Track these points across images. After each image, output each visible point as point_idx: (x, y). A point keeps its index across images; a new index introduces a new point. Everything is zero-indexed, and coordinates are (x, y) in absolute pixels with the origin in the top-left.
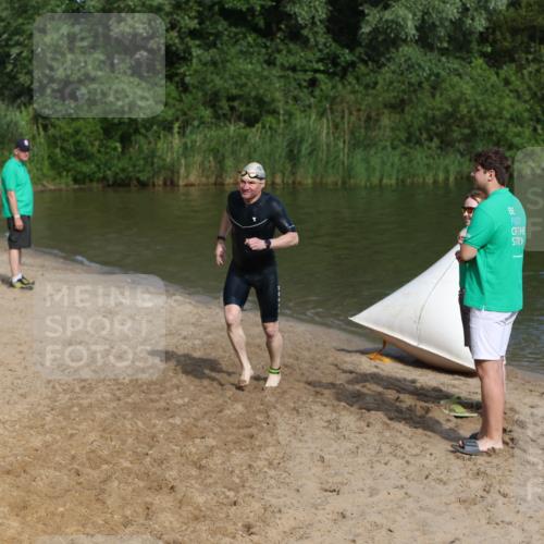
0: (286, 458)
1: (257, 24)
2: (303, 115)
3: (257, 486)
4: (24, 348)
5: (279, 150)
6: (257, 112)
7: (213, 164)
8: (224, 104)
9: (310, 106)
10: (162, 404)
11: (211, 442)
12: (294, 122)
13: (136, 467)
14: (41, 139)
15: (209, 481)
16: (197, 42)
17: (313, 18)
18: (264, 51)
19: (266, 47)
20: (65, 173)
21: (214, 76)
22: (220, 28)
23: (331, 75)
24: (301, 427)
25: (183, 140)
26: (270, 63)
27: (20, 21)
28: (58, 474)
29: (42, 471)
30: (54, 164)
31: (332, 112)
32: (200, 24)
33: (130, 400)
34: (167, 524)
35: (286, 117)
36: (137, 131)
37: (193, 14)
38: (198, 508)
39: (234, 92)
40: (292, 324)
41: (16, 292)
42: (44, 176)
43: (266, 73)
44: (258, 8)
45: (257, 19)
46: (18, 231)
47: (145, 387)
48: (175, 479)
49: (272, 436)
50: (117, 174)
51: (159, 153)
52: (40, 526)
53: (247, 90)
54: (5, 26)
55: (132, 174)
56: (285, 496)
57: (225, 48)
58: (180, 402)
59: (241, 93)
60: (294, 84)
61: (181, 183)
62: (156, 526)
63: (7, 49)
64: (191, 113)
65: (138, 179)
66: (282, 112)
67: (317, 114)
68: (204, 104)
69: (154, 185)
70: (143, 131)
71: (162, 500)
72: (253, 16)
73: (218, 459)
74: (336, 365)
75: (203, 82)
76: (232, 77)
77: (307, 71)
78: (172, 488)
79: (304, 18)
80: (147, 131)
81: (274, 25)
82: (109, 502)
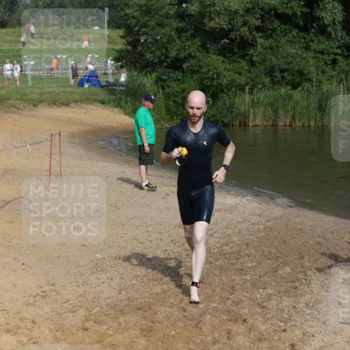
0: (317, 302)
1: (298, 23)
2: (328, 83)
3: (299, 319)
4: (150, 229)
5: (313, 105)
6: (299, 80)
7: (270, 113)
8: (278, 74)
9: (332, 77)
10: (239, 266)
11: (270, 291)
12: (322, 87)
13: (222, 307)
14: (161, 95)
15: (268, 316)
16: (261, 34)
17: (334, 20)
18: (303, 40)
19: (304, 38)
20: (175, 117)
21: (271, 56)
22: (275, 25)
23: (346, 57)
24: (327, 282)
25: (252, 97)
26: (307, 48)
27: (146, 19)
28: (171, 310)
29: (161, 308)
30: (168, 111)
31: (346, 81)
32: (262, 22)
33: (218, 264)
34: (241, 343)
35: (317, 84)
36: (222, 91)
37: (258, 16)
38: (261, 333)
39: (285, 67)
40: (321, 216)
41: (145, 193)
42: (162, 119)
43: (304, 55)
44: (299, 13)
45: (298, 21)
46: (146, 154)
47: (228, 255)
48: (247, 315)
49: (308, 287)
50: (209, 118)
51: (236, 105)
52: (160, 344)
53: (292, 65)
54: (136, 22)
55: (219, 118)
56: (317, 326)
57: (278, 39)
58: (250, 265)
59: (288, 67)
60: (322, 63)
61: (251, 125)
62: (234, 344)
63: (138, 37)
64: (257, 80)
65: (223, 122)
66: (314, 80)
67: (337, 82)
68: (265, 74)
69: (233, 126)
70: (226, 91)
71: (238, 328)
72: (296, 18)
73: (274, 302)
75: (264, 60)
76: (283, 57)
77: (330, 54)
78: (245, 320)
79: (328, 20)
80: (229, 91)
81: (309, 24)
82: (204, 329)
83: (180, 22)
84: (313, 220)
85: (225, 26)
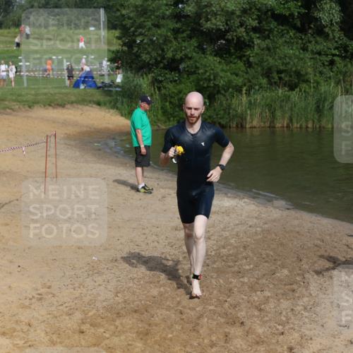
0: (316, 304)
1: (295, 24)
2: (326, 83)
3: (296, 322)
4: (147, 231)
5: (311, 106)
6: (297, 81)
7: (268, 114)
8: (275, 75)
9: (330, 78)
10: (236, 269)
11: (267, 294)
12: (320, 88)
13: (219, 309)
14: (157, 96)
15: (266, 319)
16: (258, 35)
17: (331, 20)
18: (300, 41)
19: (301, 39)
20: (172, 119)
21: (269, 57)
22: (272, 26)
23: (344, 58)
24: (325, 285)
25: (249, 99)
26: (305, 49)
27: (142, 19)
28: (168, 313)
29: (158, 311)
30: (165, 112)
31: (344, 82)
32: (259, 23)
33: (215, 266)
34: (239, 346)
35: (315, 85)
36: (219, 92)
37: (255, 17)
38: (259, 336)
39: (282, 68)
41: (141, 195)
42: (159, 120)
43: (302, 56)
44: (296, 14)
45: (295, 21)
46: (142, 155)
47: (225, 258)
48: (244, 317)
49: (306, 290)
51: (233, 106)
52: (157, 347)
53: (290, 66)
54: (132, 23)
55: (215, 120)
56: (315, 329)
57: (275, 39)
58: (247, 267)
59: (285, 68)
60: (320, 63)
61: (248, 126)
62: (232, 348)
63: (134, 38)
64: (254, 81)
65: (220, 123)
66: (312, 81)
67: (335, 83)
68: (262, 75)
69: (230, 127)
70: (223, 92)
71: (235, 331)
72: (293, 18)
73: (272, 305)
74: (348, 246)
75: (261, 61)
76: (280, 58)
77: (328, 55)
78: (242, 323)
79: (325, 21)
80: (225, 92)
81: (306, 25)
82: (201, 332)
83: (177, 23)
84: (311, 222)
85: (221, 27)
